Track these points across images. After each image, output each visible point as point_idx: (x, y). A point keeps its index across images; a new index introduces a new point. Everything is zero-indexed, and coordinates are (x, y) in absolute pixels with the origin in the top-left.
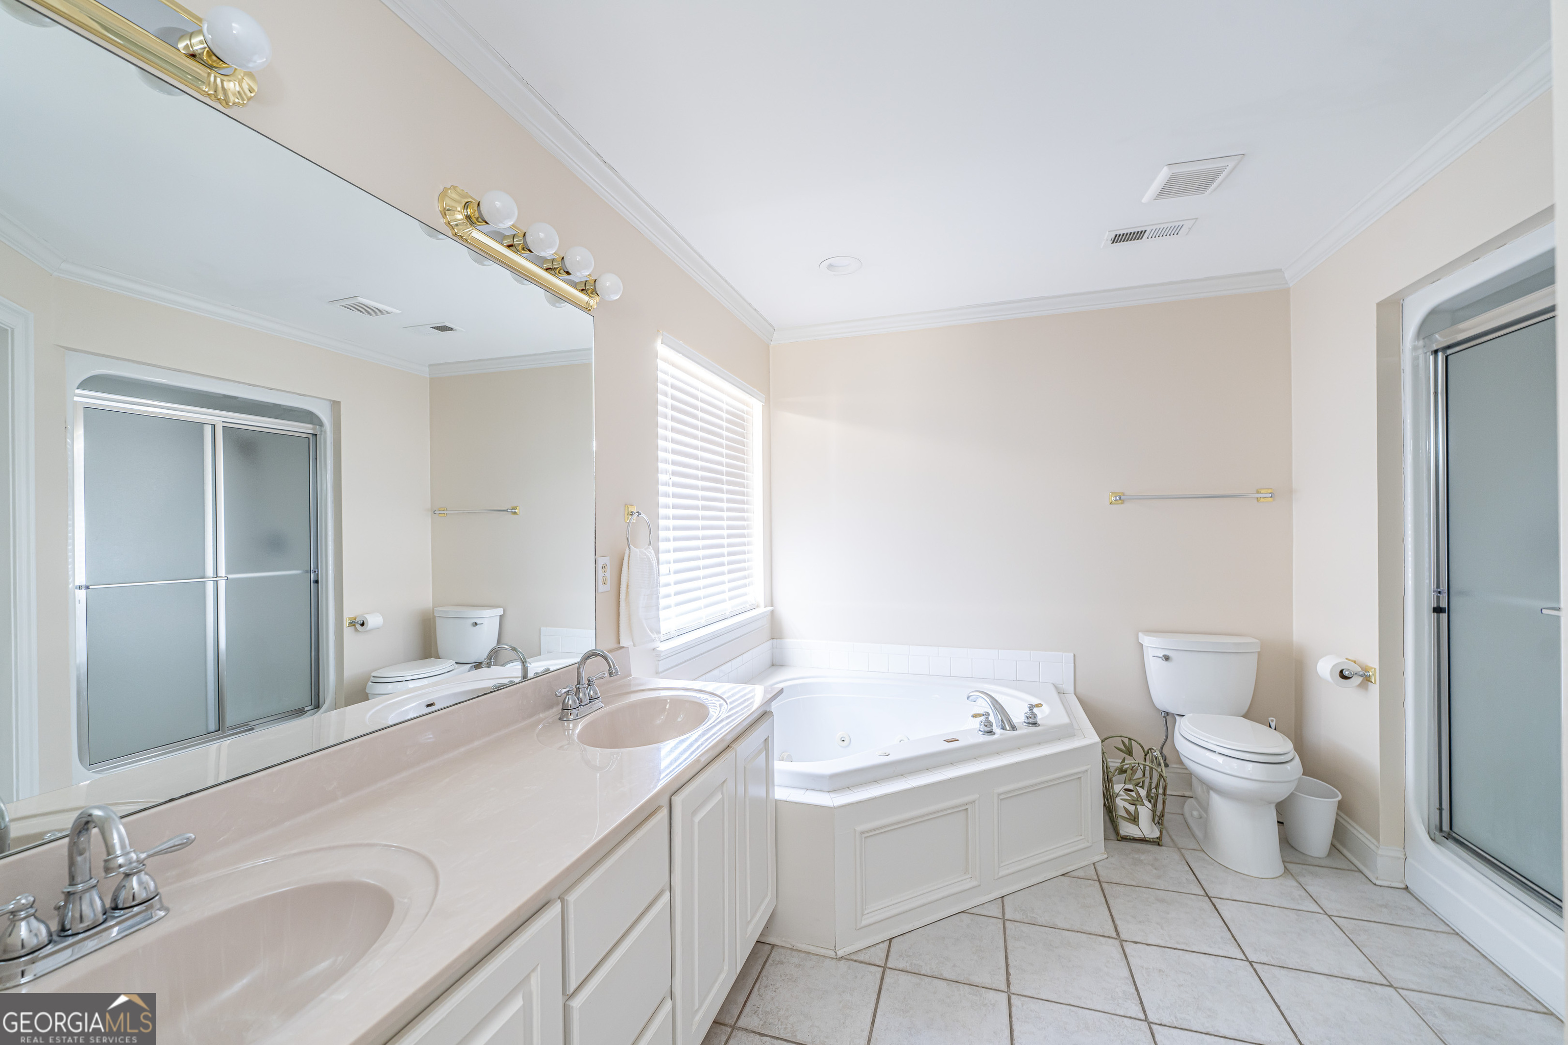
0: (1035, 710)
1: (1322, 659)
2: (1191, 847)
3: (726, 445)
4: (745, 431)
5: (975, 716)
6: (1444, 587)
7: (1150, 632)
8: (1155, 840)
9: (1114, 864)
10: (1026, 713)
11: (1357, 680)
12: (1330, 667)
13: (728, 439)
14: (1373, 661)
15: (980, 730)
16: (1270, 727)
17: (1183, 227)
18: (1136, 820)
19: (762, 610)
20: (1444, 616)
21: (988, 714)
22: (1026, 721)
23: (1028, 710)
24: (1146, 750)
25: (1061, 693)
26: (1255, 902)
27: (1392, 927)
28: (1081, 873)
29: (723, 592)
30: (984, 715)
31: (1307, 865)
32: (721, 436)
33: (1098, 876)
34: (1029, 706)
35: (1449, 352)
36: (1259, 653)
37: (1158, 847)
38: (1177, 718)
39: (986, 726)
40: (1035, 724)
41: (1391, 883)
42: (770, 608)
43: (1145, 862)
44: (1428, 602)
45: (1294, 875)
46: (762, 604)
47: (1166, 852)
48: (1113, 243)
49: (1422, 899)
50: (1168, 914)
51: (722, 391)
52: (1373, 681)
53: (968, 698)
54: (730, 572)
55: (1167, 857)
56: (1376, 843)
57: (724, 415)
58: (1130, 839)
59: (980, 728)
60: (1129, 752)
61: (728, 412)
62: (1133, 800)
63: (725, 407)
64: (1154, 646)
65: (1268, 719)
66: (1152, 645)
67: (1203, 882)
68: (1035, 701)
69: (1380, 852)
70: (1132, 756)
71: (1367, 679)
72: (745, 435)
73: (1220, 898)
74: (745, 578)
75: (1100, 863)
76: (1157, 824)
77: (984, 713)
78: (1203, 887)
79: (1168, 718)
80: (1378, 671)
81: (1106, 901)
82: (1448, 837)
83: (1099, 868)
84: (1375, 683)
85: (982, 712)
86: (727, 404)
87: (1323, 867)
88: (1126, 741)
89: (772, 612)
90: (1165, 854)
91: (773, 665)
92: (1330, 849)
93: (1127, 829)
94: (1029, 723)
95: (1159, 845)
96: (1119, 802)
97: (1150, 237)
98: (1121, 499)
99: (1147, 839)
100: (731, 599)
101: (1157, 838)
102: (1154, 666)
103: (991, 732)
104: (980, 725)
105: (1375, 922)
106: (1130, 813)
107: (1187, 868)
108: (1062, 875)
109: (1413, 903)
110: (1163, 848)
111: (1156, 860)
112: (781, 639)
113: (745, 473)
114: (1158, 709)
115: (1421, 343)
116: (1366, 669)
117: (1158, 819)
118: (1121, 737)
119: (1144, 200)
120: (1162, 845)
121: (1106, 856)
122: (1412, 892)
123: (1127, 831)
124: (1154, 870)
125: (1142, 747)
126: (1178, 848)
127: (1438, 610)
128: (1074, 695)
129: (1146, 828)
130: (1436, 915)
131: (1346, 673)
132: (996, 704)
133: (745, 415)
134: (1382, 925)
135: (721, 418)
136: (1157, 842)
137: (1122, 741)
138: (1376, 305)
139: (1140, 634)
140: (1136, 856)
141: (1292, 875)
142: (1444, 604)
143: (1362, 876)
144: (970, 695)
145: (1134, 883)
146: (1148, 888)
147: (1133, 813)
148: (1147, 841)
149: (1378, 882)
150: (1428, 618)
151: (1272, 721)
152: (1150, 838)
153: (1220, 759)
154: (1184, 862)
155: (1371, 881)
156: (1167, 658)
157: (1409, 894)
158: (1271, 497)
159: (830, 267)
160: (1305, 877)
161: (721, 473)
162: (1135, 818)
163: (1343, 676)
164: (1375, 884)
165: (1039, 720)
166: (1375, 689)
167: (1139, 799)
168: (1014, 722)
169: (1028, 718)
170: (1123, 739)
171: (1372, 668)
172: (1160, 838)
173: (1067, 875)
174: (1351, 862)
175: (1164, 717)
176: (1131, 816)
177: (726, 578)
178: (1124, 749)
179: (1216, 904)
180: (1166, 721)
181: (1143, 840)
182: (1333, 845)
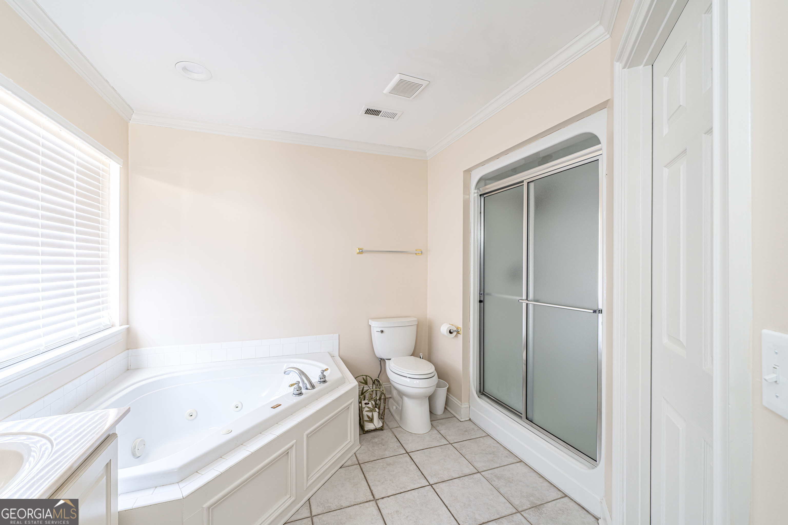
0: (325, 373)
1: (442, 326)
2: (395, 426)
3: (77, 192)
4: (101, 185)
5: (292, 385)
6: (482, 292)
7: (374, 319)
8: (380, 428)
9: (364, 450)
10: (319, 376)
11: (455, 334)
12: (446, 329)
13: (78, 187)
14: (460, 326)
15: (294, 394)
16: (420, 358)
17: (397, 114)
18: (372, 420)
19: (118, 328)
20: (482, 304)
21: (299, 382)
22: (320, 381)
23: (320, 374)
24: (373, 380)
25: (332, 357)
26: (425, 448)
27: (470, 440)
28: (349, 463)
29: (73, 318)
30: (296, 384)
31: (438, 420)
32: (72, 184)
33: (358, 461)
34: (321, 371)
35: (485, 196)
36: (417, 324)
37: (382, 431)
38: (386, 361)
39: (298, 390)
40: (325, 382)
41: (465, 419)
42: (126, 326)
43: (378, 443)
44: (477, 299)
45: (435, 427)
46: (117, 322)
47: (386, 433)
48: (365, 113)
49: (476, 423)
50: (393, 471)
51: (73, 145)
52: (460, 333)
53: (285, 373)
54: (78, 301)
55: (387, 436)
56: (461, 403)
57: (76, 166)
58: (370, 431)
59: (294, 392)
60: (366, 383)
61: (78, 164)
62: (371, 410)
63: (76, 159)
64: (376, 326)
65: (420, 354)
66: (376, 325)
67: (404, 445)
68: (325, 367)
69: (463, 407)
70: (367, 385)
71: (458, 332)
72: (101, 188)
73: (412, 452)
74: (99, 304)
75: (358, 452)
76: (381, 419)
77: (296, 382)
78: (404, 448)
79: (382, 361)
80: (462, 329)
81: (365, 476)
82: (483, 394)
83: (358, 455)
84: (461, 334)
85: (295, 382)
86: (79, 157)
87: (443, 419)
88: (365, 377)
89: (128, 331)
90: (386, 434)
91: (128, 370)
92: (444, 409)
93: (369, 426)
94: (321, 382)
95: (382, 430)
96: (365, 413)
97: (382, 116)
98: (361, 252)
99: (377, 429)
100: (79, 324)
101: (381, 427)
102: (376, 336)
103: (301, 394)
104: (294, 390)
105: (465, 440)
106: (370, 417)
107: (396, 440)
108: (341, 468)
109: (473, 426)
110: (384, 431)
111: (383, 439)
112: (136, 348)
113: (100, 219)
114: (377, 357)
115: (476, 191)
116: (457, 328)
117: (381, 417)
118: (362, 376)
119: (384, 92)
120: (384, 430)
121: (360, 446)
122: (472, 421)
123: (368, 427)
124: (383, 446)
125: (372, 379)
126: (390, 429)
127: (480, 301)
128: (339, 357)
129: (377, 423)
130: (481, 429)
131: (452, 331)
132: (302, 373)
133: (101, 172)
134: (468, 441)
135: (72, 169)
136: (381, 429)
137: (363, 378)
138: (463, 172)
139: (370, 321)
140: (374, 441)
141: (434, 427)
142: (482, 299)
143: (456, 418)
144: (286, 371)
145: (375, 459)
146: (382, 458)
147: (371, 417)
148: (377, 430)
149: (462, 420)
150: (477, 304)
151: (421, 355)
152: (378, 428)
153: (408, 380)
154: (394, 436)
155: (459, 420)
156: (382, 332)
157: (471, 422)
158: (421, 253)
159: (185, 69)
160: (439, 426)
161: (71, 216)
162: (372, 419)
163: (451, 332)
164: (461, 421)
165: (327, 379)
166: (460, 336)
167: (374, 409)
168: (313, 382)
169: (321, 379)
170: (363, 376)
171: (460, 328)
172: (382, 426)
173: (343, 467)
174: (451, 413)
175: (380, 361)
176: (370, 419)
177: (75, 306)
178: (364, 382)
179: (411, 456)
180: (381, 363)
181: (376, 430)
182: (445, 408)
